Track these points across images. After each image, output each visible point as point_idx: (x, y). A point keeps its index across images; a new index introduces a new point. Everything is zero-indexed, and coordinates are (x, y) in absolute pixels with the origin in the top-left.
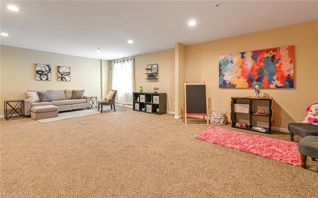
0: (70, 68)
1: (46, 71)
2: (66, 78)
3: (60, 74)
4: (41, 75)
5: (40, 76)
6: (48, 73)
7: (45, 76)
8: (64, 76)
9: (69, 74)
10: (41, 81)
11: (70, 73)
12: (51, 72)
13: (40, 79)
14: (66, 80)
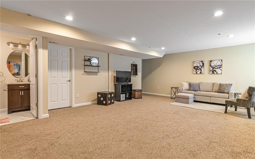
0: (222, 60)
1: (200, 66)
2: (217, 71)
3: (212, 67)
4: (196, 69)
5: (196, 71)
6: (201, 68)
7: (200, 70)
8: (215, 69)
9: (220, 67)
10: (197, 75)
11: (222, 65)
12: (204, 67)
13: (196, 73)
14: (217, 73)
